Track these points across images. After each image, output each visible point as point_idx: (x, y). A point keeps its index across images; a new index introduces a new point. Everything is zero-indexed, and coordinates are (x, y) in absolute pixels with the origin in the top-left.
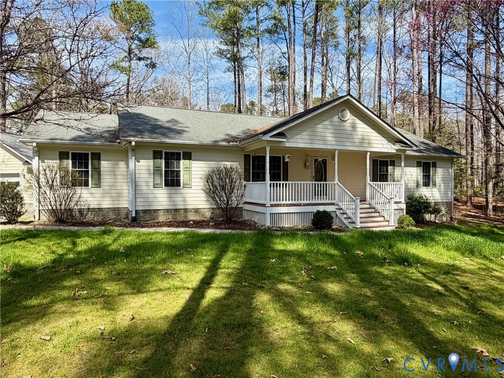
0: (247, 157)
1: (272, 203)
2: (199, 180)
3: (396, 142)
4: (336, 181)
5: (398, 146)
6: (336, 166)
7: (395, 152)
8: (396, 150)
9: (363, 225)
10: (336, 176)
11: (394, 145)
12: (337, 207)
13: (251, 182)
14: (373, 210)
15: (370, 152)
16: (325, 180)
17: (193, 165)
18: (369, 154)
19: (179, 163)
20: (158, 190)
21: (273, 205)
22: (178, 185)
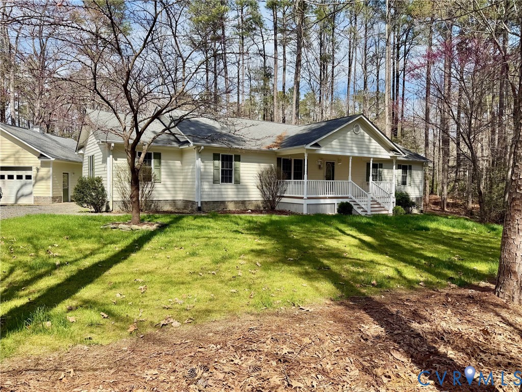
0: (279, 160)
1: (308, 196)
2: (253, 178)
3: (391, 150)
4: (350, 180)
5: (392, 154)
6: (350, 169)
7: (390, 158)
8: (391, 156)
9: (373, 213)
10: (350, 176)
11: (389, 152)
12: (350, 200)
13: (292, 180)
14: (375, 203)
15: (373, 158)
16: (333, 179)
17: (241, 166)
18: (372, 159)
19: (231, 164)
20: (217, 186)
21: (309, 198)
22: (231, 182)
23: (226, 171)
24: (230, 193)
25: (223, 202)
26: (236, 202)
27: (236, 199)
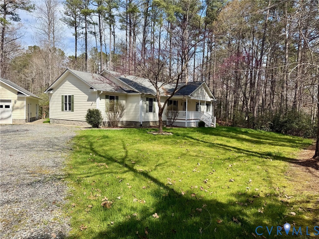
11: (211, 99)
15: (206, 101)
17: (156, 104)
19: (152, 103)
20: (147, 114)
21: (188, 120)
22: (152, 112)
23: (150, 106)
24: (151, 117)
25: (149, 122)
26: (153, 122)
27: (153, 120)
